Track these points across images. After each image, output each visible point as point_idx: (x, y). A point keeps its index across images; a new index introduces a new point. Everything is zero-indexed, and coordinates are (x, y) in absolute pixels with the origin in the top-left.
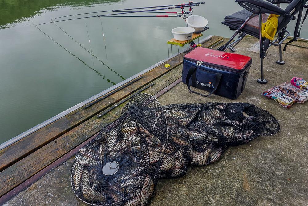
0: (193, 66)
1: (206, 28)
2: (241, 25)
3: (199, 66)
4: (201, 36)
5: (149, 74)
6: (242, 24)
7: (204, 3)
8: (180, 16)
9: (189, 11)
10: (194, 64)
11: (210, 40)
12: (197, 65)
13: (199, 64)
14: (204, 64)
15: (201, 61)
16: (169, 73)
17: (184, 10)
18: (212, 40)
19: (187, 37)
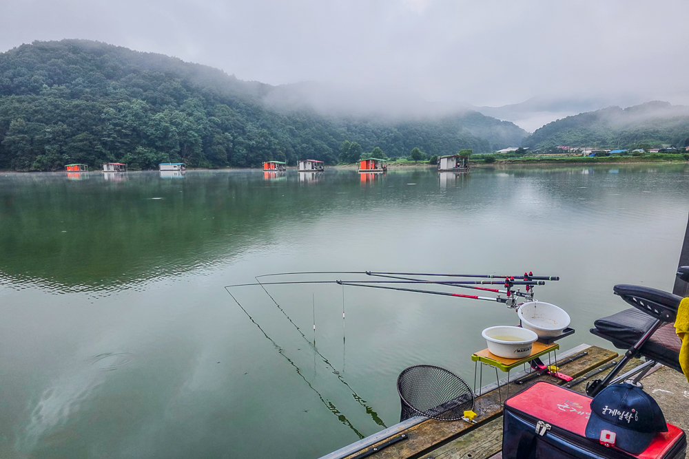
0: (528, 431)
1: (568, 331)
2: (636, 341)
3: (542, 433)
4: (554, 349)
5: (423, 430)
6: (639, 339)
7: (558, 279)
8: (503, 301)
9: (526, 292)
10: (531, 428)
11: (581, 357)
12: (537, 430)
13: (542, 429)
14: (555, 429)
15: (546, 423)
16: (472, 436)
17: (511, 289)
18: (587, 357)
19: (518, 351)
